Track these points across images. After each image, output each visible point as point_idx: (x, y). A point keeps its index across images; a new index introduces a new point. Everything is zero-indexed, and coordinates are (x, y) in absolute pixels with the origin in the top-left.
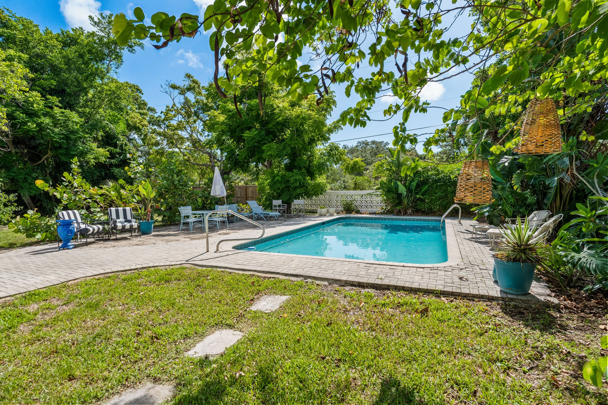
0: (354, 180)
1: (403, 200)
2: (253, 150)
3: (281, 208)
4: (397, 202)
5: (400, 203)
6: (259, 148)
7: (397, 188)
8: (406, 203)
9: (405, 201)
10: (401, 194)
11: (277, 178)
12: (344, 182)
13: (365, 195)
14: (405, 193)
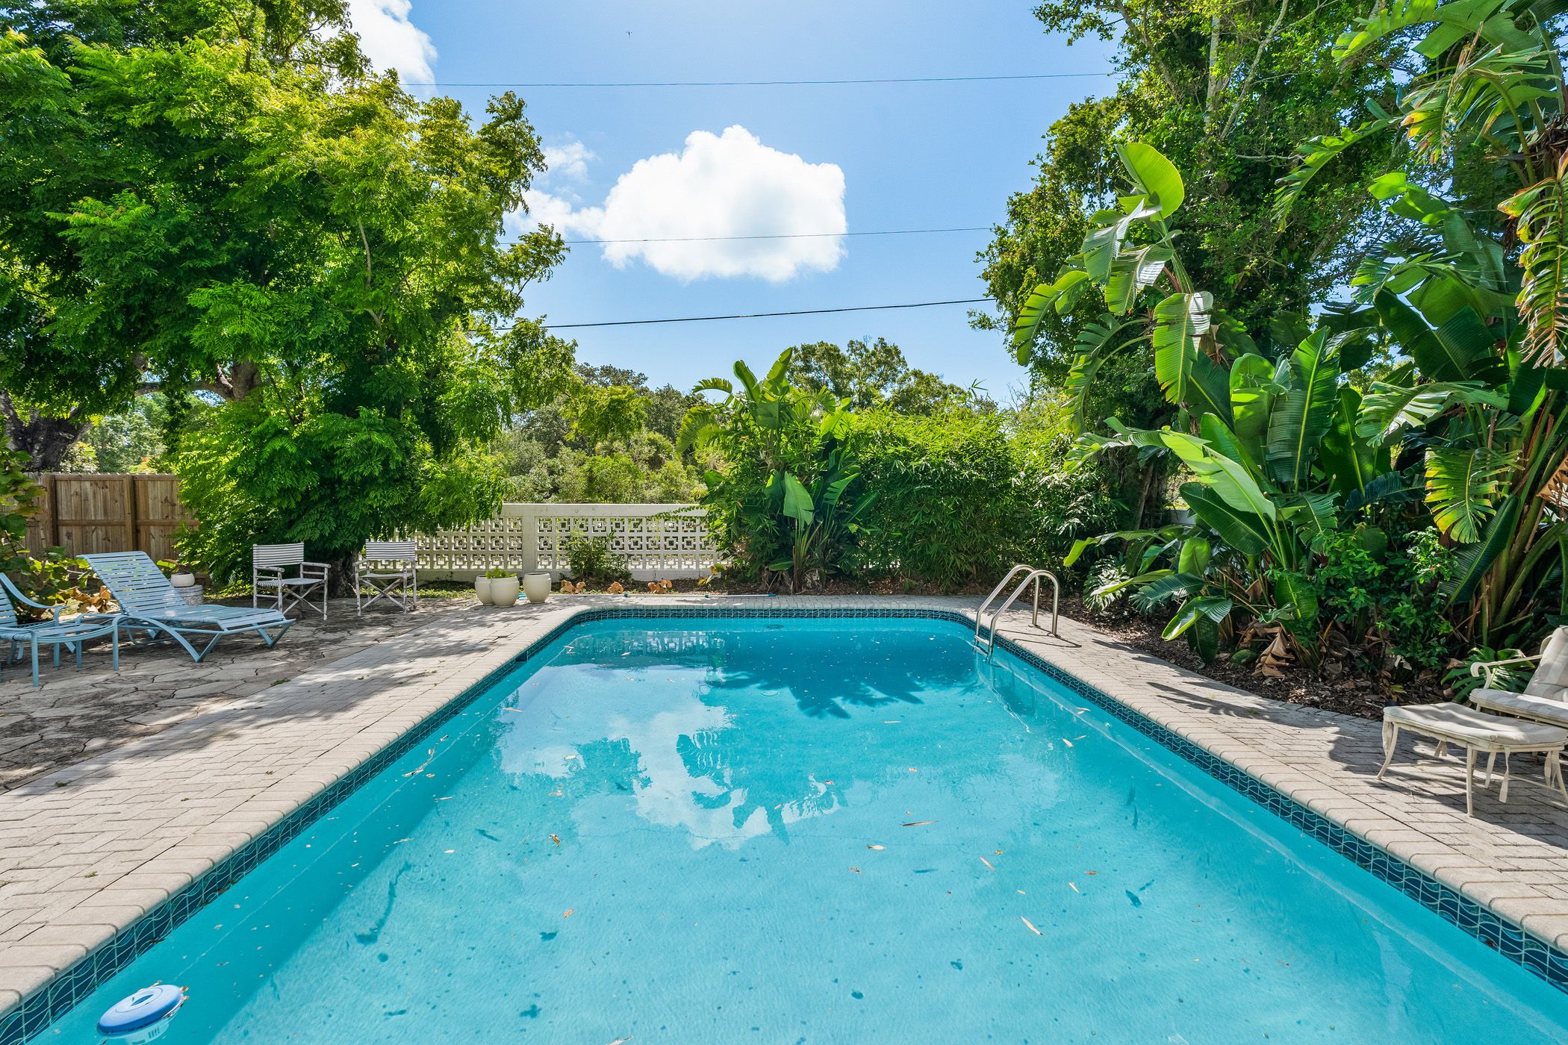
0: (586, 467)
1: (797, 541)
2: (145, 306)
3: (300, 581)
4: (772, 546)
5: (785, 550)
6: (173, 295)
7: (780, 495)
8: (803, 550)
9: (802, 545)
10: (792, 520)
11: (277, 444)
12: (551, 473)
13: (649, 519)
14: (809, 518)
